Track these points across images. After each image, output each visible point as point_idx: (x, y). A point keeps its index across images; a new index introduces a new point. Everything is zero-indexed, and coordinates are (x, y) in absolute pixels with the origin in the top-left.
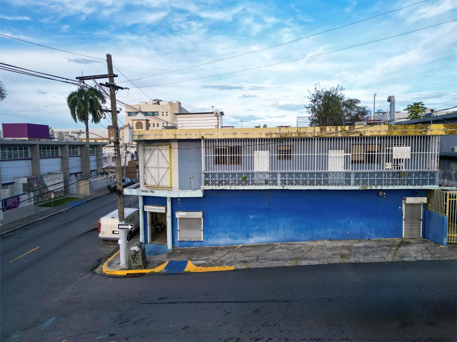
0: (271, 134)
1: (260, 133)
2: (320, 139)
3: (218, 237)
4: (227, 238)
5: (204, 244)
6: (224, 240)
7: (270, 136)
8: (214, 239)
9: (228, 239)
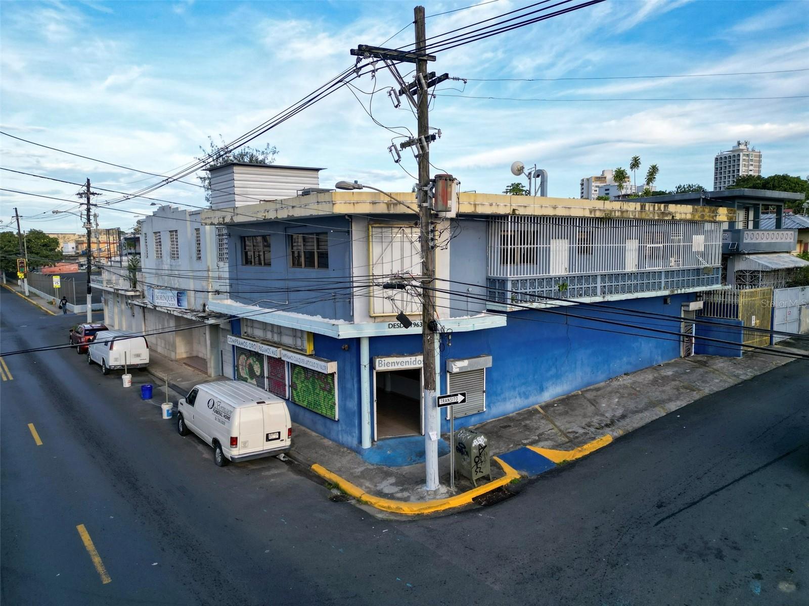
0: (595, 210)
1: (584, 209)
2: (640, 221)
3: (504, 400)
4: (516, 397)
5: (485, 416)
6: (511, 403)
7: (595, 215)
8: (499, 403)
9: (517, 400)
